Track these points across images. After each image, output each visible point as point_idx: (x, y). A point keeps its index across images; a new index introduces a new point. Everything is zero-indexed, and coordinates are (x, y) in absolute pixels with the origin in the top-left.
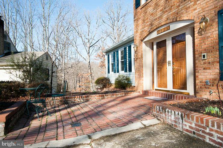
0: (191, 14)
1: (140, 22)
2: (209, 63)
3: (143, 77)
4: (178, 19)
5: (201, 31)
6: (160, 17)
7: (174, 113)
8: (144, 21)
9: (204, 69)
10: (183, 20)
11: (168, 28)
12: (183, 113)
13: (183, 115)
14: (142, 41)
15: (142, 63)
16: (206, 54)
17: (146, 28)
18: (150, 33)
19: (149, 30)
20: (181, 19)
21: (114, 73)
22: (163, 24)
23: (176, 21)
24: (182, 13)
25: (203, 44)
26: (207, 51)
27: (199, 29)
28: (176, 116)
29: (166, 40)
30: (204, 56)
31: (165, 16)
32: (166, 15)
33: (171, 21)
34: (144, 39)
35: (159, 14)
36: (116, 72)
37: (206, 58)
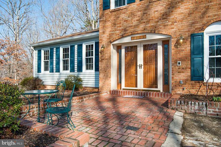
0: (169, 31)
1: (109, 24)
2: (183, 68)
3: (110, 77)
4: (156, 32)
5: (177, 45)
6: (136, 26)
7: (197, 104)
8: (115, 24)
9: (179, 72)
10: (161, 34)
11: (145, 37)
12: (207, 103)
13: (208, 104)
14: (111, 42)
15: (110, 64)
16: (180, 62)
17: (118, 32)
18: (123, 37)
19: (121, 34)
20: (159, 32)
21: (50, 72)
22: (139, 32)
23: (154, 33)
24: (161, 28)
25: (179, 54)
26: (182, 59)
27: (176, 43)
28: (200, 106)
29: (137, 46)
30: (179, 63)
31: (142, 26)
32: (144, 26)
33: (149, 32)
34: (114, 41)
35: (135, 23)
36: (54, 72)
37: (180, 65)
